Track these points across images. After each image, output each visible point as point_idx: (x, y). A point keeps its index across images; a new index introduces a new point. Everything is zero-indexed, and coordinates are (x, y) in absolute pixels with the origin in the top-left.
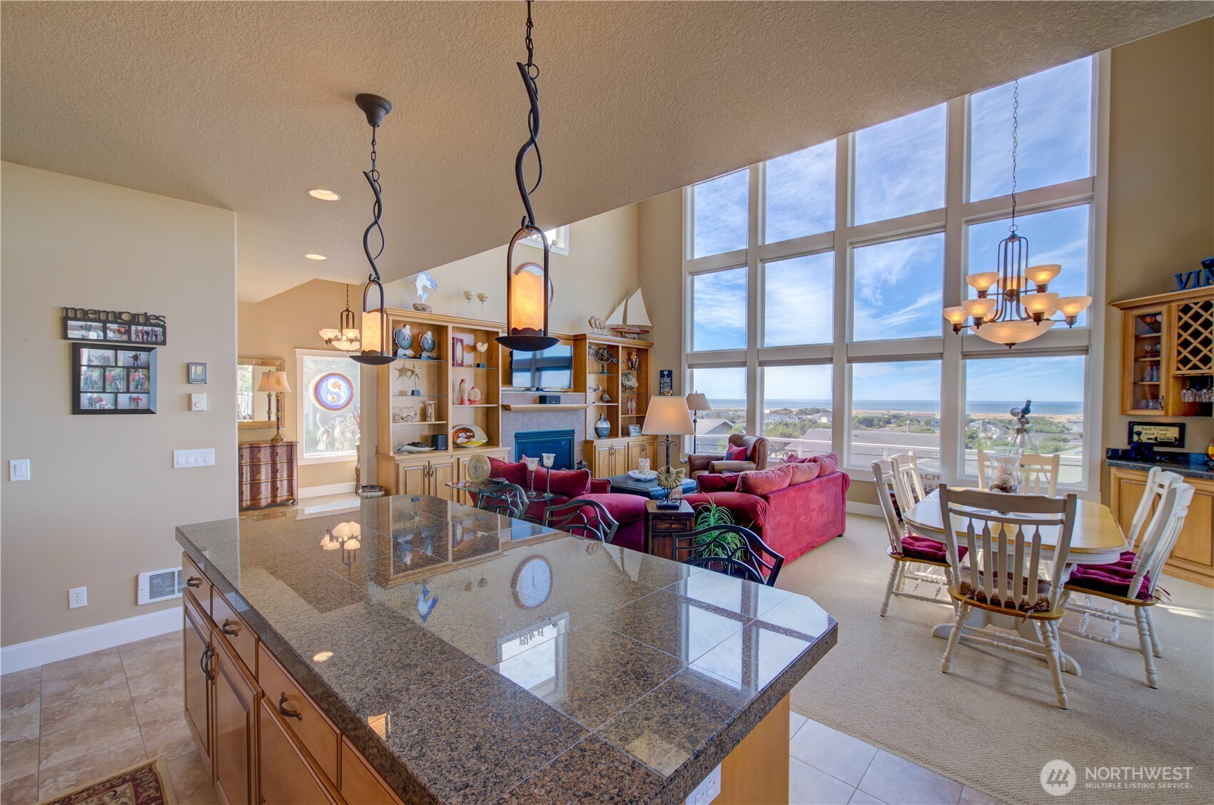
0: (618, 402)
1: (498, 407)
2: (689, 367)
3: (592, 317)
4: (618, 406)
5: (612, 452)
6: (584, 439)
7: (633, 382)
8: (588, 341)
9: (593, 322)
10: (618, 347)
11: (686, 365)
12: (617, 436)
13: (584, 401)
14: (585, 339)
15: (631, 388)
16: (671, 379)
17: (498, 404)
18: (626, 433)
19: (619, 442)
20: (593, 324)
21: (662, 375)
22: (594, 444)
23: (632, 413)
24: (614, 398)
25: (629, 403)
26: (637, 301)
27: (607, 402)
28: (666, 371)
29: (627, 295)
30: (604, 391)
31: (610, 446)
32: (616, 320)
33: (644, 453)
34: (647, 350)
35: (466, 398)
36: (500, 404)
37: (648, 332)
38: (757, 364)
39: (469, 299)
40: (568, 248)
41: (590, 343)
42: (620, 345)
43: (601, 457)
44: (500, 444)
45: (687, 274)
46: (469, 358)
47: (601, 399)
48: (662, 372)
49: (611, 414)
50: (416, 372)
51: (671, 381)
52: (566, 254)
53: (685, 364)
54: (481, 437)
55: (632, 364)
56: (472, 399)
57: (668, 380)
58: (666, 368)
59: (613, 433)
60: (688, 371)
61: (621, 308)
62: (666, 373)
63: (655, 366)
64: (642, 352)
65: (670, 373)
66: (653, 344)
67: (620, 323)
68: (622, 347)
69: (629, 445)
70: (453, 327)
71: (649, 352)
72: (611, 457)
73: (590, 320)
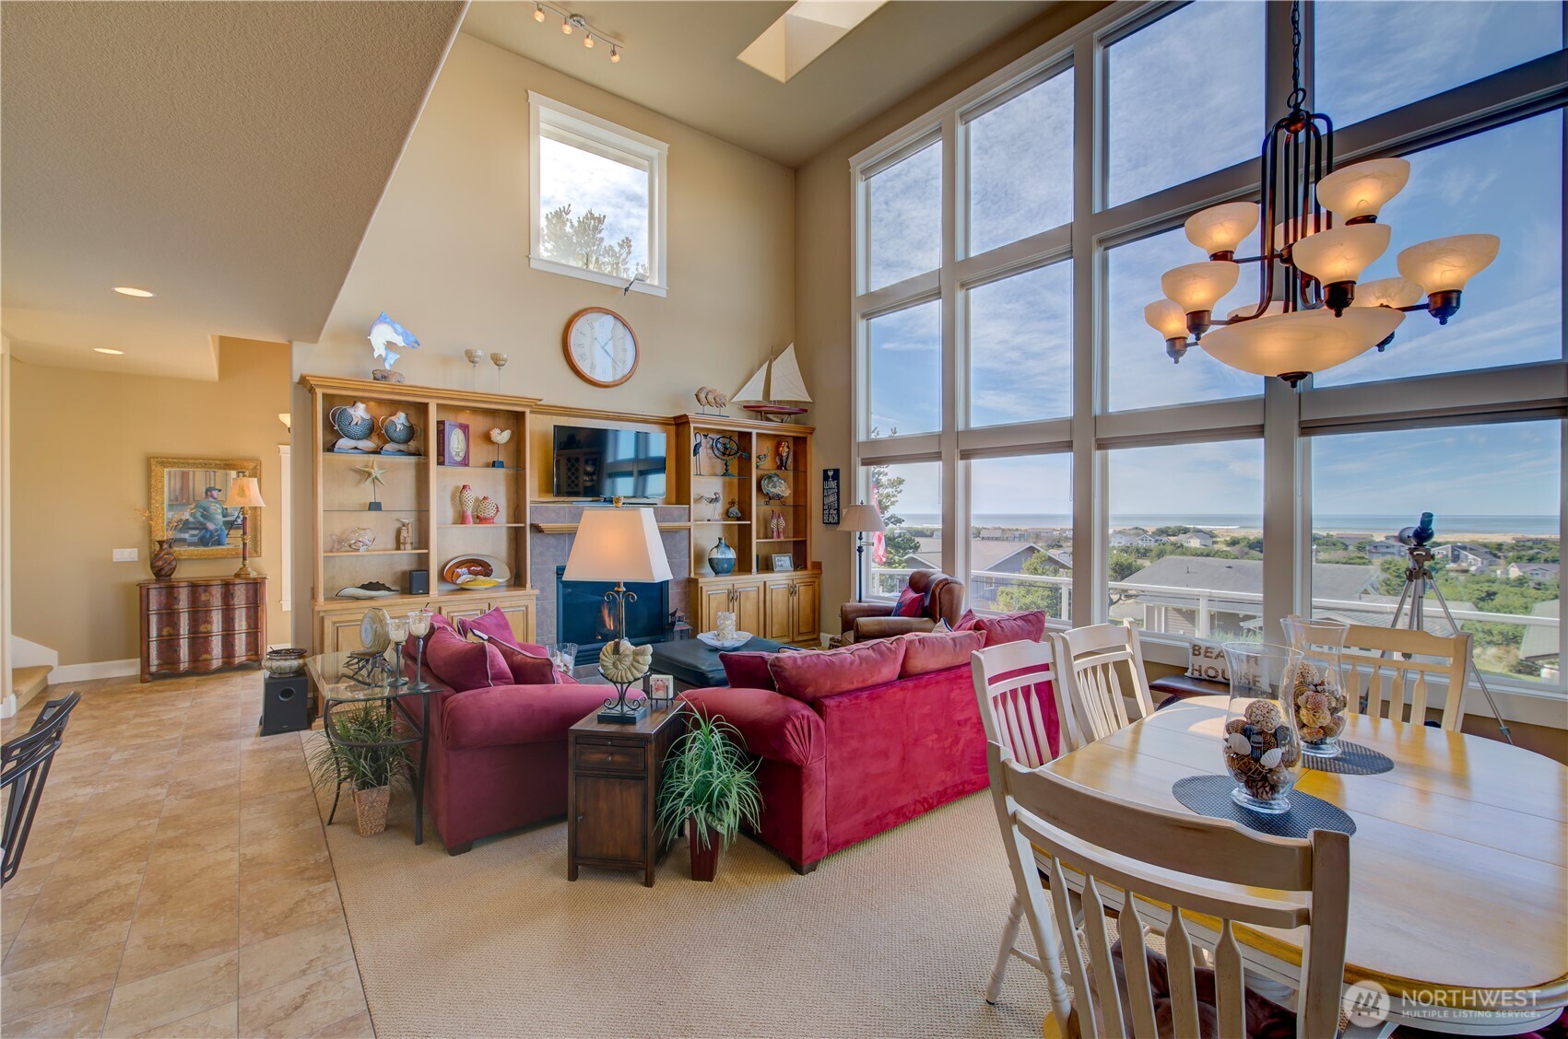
0: (750, 520)
1: (524, 528)
2: (863, 464)
3: (701, 389)
4: (750, 525)
5: (732, 596)
6: (687, 576)
7: (783, 488)
8: (692, 426)
9: (702, 396)
10: (750, 434)
11: (859, 461)
12: (749, 571)
13: (687, 517)
14: (688, 422)
15: (779, 497)
16: (838, 483)
17: (525, 523)
18: (766, 566)
19: (755, 579)
20: (703, 399)
21: (826, 477)
22: (700, 585)
23: (779, 537)
24: (745, 513)
25: (775, 521)
26: (786, 363)
27: (738, 519)
28: (830, 470)
29: (775, 353)
30: (732, 503)
31: (730, 587)
32: (753, 393)
33: (796, 598)
34: (804, 439)
35: (469, 513)
36: (528, 522)
37: (806, 411)
38: (957, 455)
39: (473, 362)
40: (665, 286)
41: (695, 428)
42: (754, 432)
43: (713, 605)
44: (528, 585)
45: (858, 317)
46: (480, 453)
47: (727, 515)
48: (825, 472)
49: (741, 540)
50: (374, 475)
51: (838, 486)
52: (663, 294)
53: (857, 460)
54: (502, 573)
55: (781, 460)
56: (482, 515)
57: (833, 484)
58: (831, 465)
59: (743, 565)
60: (861, 470)
61: (760, 376)
62: (831, 473)
63: (817, 463)
64: (800, 443)
65: (836, 472)
66: (813, 429)
67: (760, 398)
68: (757, 433)
69: (767, 585)
70: (438, 405)
71: (808, 439)
72: (731, 604)
73: (696, 395)
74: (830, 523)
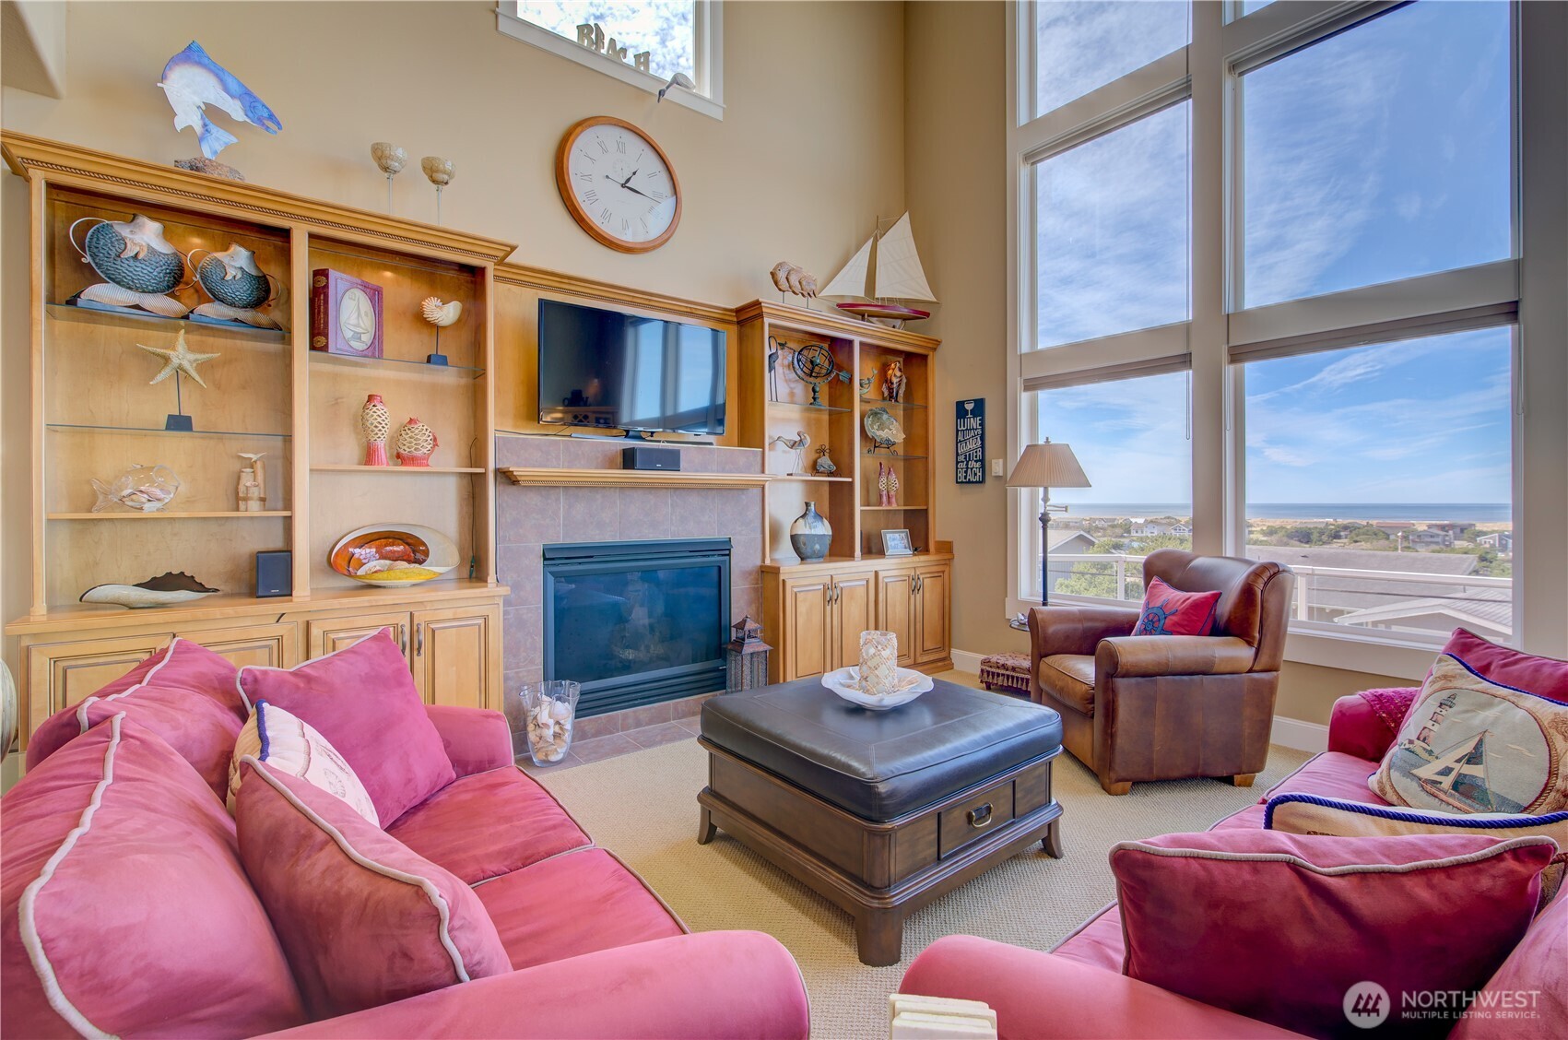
0: (851, 474)
1: (484, 475)
2: (1027, 388)
3: (780, 265)
4: (851, 484)
5: (831, 595)
6: (759, 563)
7: (893, 431)
8: (767, 321)
9: (781, 275)
10: (850, 343)
11: (1020, 385)
12: (851, 555)
13: (758, 467)
14: (761, 316)
15: (889, 444)
16: (983, 421)
17: (485, 466)
18: (874, 548)
19: (855, 571)
20: (784, 284)
21: (961, 411)
22: (782, 577)
23: (889, 503)
24: (842, 465)
25: (884, 479)
26: (899, 241)
27: (831, 474)
28: (969, 402)
29: (879, 228)
30: (821, 451)
31: (827, 580)
32: (850, 284)
33: (919, 596)
34: (924, 358)
35: (381, 444)
36: (491, 466)
37: (927, 315)
38: (1225, 357)
39: (386, 169)
40: (720, 101)
41: (770, 325)
42: (857, 340)
43: (802, 608)
44: (491, 578)
45: (1020, 159)
46: (402, 340)
47: (814, 468)
48: (960, 405)
49: (836, 503)
50: (176, 361)
51: (982, 424)
52: (717, 114)
53: (1015, 381)
54: (444, 557)
55: (891, 390)
56: (405, 451)
57: (974, 422)
58: (969, 394)
59: (840, 548)
60: (1025, 397)
61: (861, 259)
62: (969, 407)
63: (944, 390)
64: (915, 361)
65: (980, 403)
66: (938, 342)
67: (861, 293)
68: (862, 344)
69: (880, 578)
70: (312, 236)
71: (930, 358)
72: (828, 608)
73: (772, 273)
74: (969, 482)
